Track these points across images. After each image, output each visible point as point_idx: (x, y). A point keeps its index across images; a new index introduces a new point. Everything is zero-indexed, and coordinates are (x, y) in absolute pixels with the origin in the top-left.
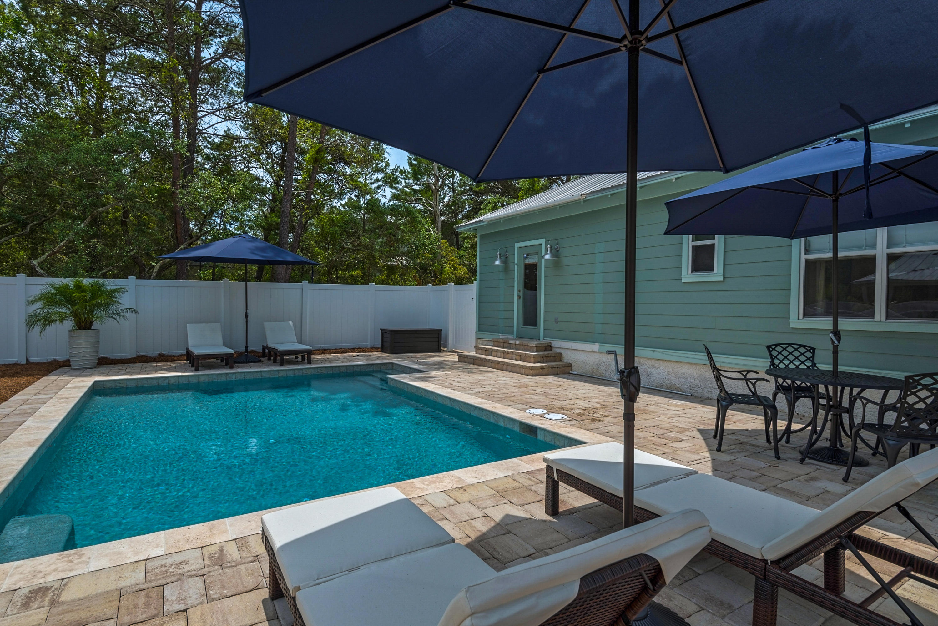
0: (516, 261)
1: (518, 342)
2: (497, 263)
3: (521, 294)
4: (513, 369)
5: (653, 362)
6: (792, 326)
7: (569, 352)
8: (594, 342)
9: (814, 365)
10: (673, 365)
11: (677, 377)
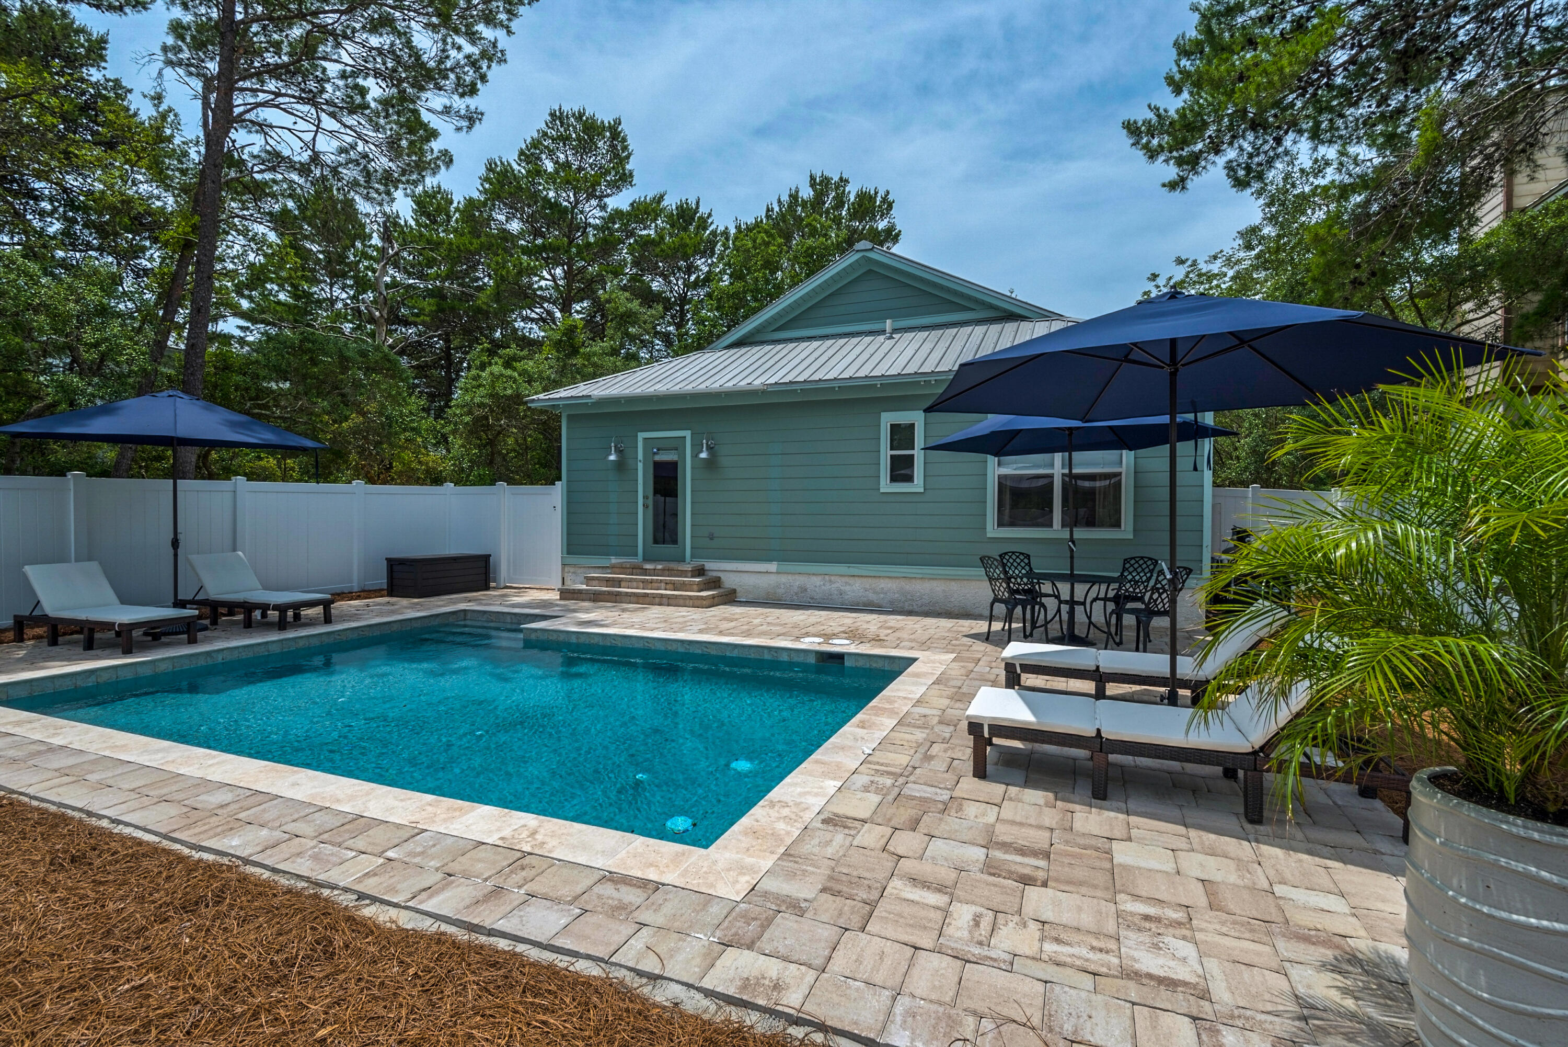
0: (640, 456)
1: (660, 567)
2: (612, 458)
3: (650, 502)
4: (671, 601)
5: (847, 579)
6: (989, 535)
7: (731, 575)
8: (769, 560)
9: (1031, 569)
10: (870, 580)
11: (875, 592)
